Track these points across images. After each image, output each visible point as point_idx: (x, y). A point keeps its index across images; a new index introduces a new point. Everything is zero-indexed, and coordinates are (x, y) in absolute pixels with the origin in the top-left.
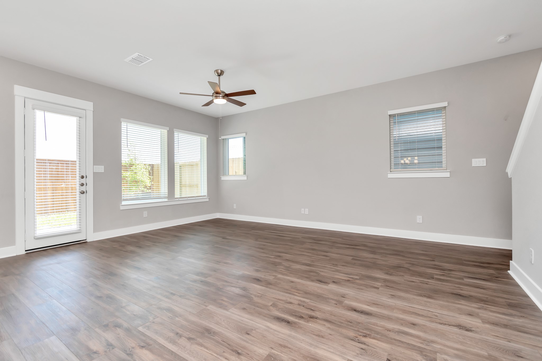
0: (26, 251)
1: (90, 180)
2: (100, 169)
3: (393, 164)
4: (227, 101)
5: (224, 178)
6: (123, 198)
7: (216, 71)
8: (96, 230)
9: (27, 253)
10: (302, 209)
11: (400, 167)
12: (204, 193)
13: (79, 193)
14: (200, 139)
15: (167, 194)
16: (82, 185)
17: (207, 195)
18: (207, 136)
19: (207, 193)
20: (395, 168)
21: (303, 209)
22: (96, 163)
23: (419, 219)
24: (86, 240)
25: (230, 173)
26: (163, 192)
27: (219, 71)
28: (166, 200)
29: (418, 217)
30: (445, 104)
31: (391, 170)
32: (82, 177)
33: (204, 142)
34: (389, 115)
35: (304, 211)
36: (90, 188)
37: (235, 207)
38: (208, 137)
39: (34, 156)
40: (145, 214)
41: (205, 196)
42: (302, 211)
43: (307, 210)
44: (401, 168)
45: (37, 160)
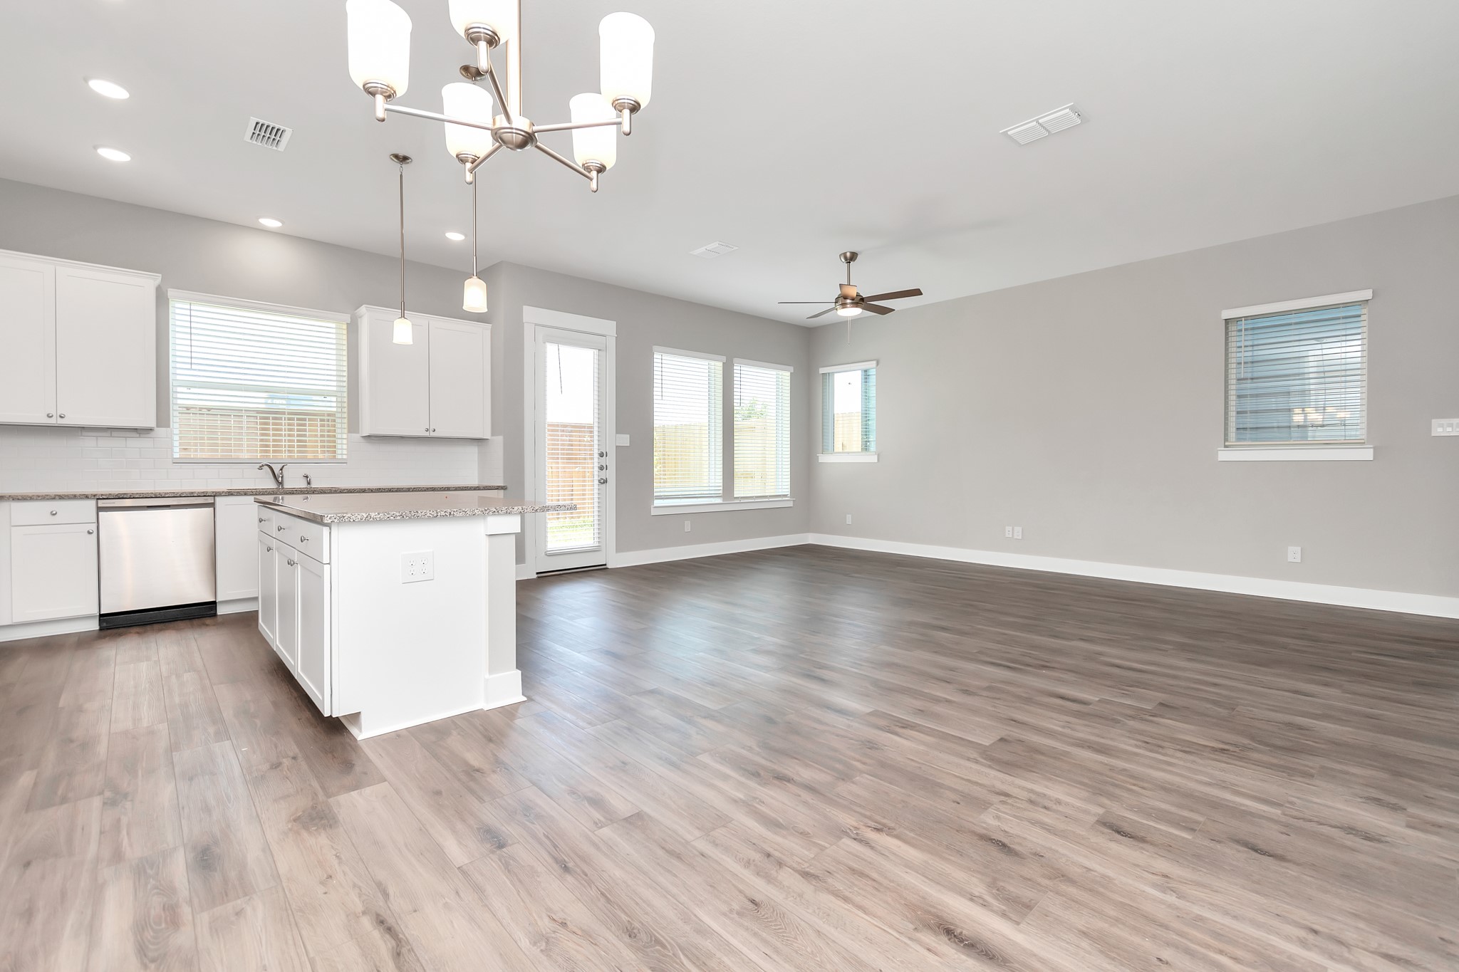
0: (537, 573)
1: (611, 461)
2: (625, 440)
3: (1232, 430)
4: (863, 309)
5: (823, 458)
6: (655, 494)
7: (845, 254)
8: (619, 549)
9: (538, 577)
10: (1007, 527)
11: (1248, 436)
12: (784, 490)
13: (597, 483)
14: (775, 377)
15: (721, 488)
16: (601, 468)
17: (789, 493)
18: (792, 369)
19: (789, 490)
20: (1238, 439)
21: (1009, 528)
22: (619, 430)
23: (1294, 554)
24: (605, 565)
25: (838, 448)
26: (713, 485)
27: (848, 255)
28: (719, 501)
29: (1291, 549)
30: (1367, 294)
31: (1227, 444)
32: (601, 455)
33: (784, 381)
34: (1226, 320)
35: (1011, 533)
36: (611, 474)
37: (849, 521)
38: (792, 371)
39: (545, 419)
40: (688, 526)
41: (786, 496)
42: (1007, 531)
43: (1018, 530)
44: (1252, 440)
45: (549, 425)
